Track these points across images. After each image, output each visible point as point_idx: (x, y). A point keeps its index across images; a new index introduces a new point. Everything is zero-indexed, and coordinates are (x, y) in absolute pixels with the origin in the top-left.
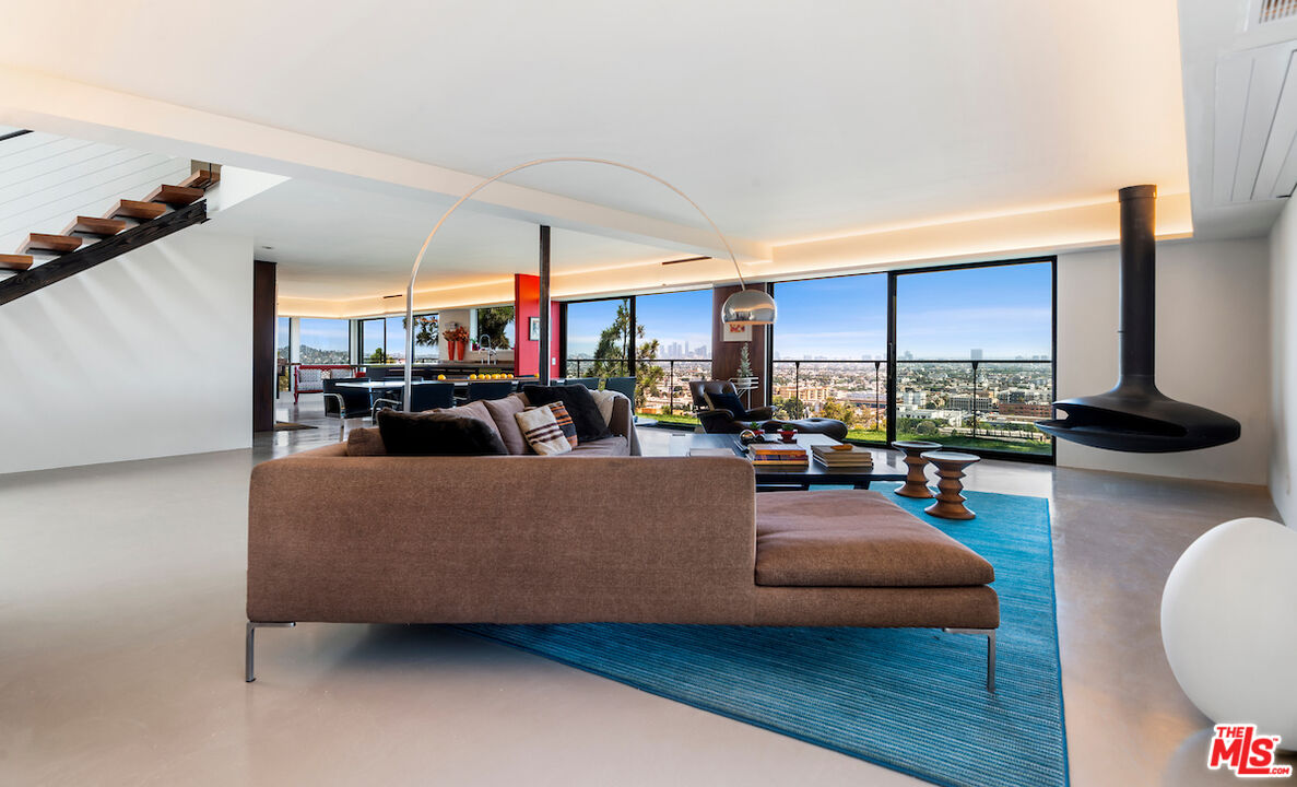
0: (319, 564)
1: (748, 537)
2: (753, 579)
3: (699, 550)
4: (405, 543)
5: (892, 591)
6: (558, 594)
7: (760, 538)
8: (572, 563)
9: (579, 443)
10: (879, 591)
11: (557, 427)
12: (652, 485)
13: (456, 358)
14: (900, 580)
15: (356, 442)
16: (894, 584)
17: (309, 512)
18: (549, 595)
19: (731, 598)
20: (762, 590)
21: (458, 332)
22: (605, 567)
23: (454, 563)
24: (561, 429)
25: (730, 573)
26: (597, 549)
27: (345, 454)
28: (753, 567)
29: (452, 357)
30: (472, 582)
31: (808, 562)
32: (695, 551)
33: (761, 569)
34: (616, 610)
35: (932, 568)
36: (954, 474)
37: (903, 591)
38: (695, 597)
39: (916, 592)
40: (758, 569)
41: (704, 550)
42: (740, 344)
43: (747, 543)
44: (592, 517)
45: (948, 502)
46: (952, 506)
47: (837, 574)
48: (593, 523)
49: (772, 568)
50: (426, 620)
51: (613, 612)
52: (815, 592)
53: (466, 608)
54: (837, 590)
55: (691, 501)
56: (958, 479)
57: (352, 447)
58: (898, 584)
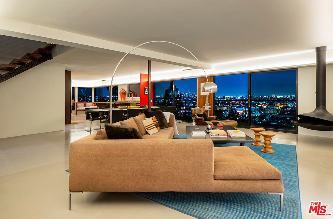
0: (89, 174)
1: (212, 165)
2: (213, 178)
3: (198, 169)
4: (114, 167)
5: (253, 181)
6: (158, 183)
7: (215, 163)
8: (161, 173)
9: (160, 129)
10: (249, 181)
11: (154, 125)
12: (184, 149)
13: (123, 100)
14: (255, 178)
15: (99, 134)
16: (253, 179)
17: (86, 158)
18: (155, 183)
19: (207, 184)
20: (216, 181)
21: (123, 92)
22: (171, 174)
23: (128, 173)
24: (155, 125)
25: (207, 176)
26: (168, 169)
27: (96, 139)
28: (213, 174)
29: (122, 100)
30: (133, 179)
31: (229, 172)
32: (197, 169)
33: (215, 174)
34: (174, 187)
35: (264, 174)
36: (269, 139)
37: (256, 181)
38: (197, 183)
39: (260, 181)
40: (215, 175)
41: (199, 169)
42: (205, 96)
43: (212, 167)
44: (167, 159)
45: (267, 148)
46: (268, 149)
47: (237, 176)
48: (167, 161)
49: (219, 174)
50: (120, 191)
51: (173, 188)
52: (231, 181)
53: (132, 187)
54: (237, 181)
55: (195, 154)
56: (270, 140)
57: (98, 136)
58: (255, 179)
